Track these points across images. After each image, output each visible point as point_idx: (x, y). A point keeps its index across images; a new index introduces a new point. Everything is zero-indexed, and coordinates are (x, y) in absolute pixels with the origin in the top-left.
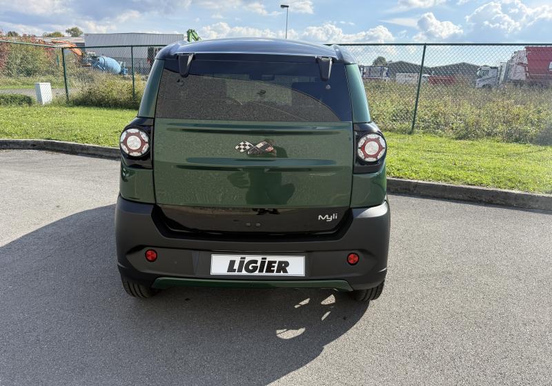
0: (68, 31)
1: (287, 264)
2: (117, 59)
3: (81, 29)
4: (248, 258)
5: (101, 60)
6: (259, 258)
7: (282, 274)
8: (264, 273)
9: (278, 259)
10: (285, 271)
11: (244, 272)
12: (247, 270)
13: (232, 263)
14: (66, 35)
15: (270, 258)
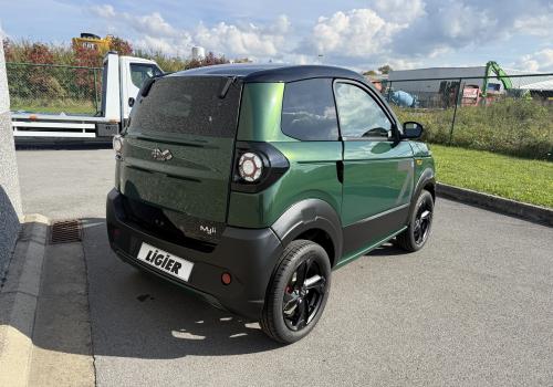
0: (380, 70)
1: (180, 266)
2: (411, 93)
3: (391, 67)
4: (160, 252)
5: (396, 94)
6: (165, 254)
7: (174, 274)
8: (164, 269)
9: (177, 259)
10: (177, 272)
11: (153, 264)
12: (156, 263)
13: (151, 252)
14: (378, 72)
15: (172, 257)
